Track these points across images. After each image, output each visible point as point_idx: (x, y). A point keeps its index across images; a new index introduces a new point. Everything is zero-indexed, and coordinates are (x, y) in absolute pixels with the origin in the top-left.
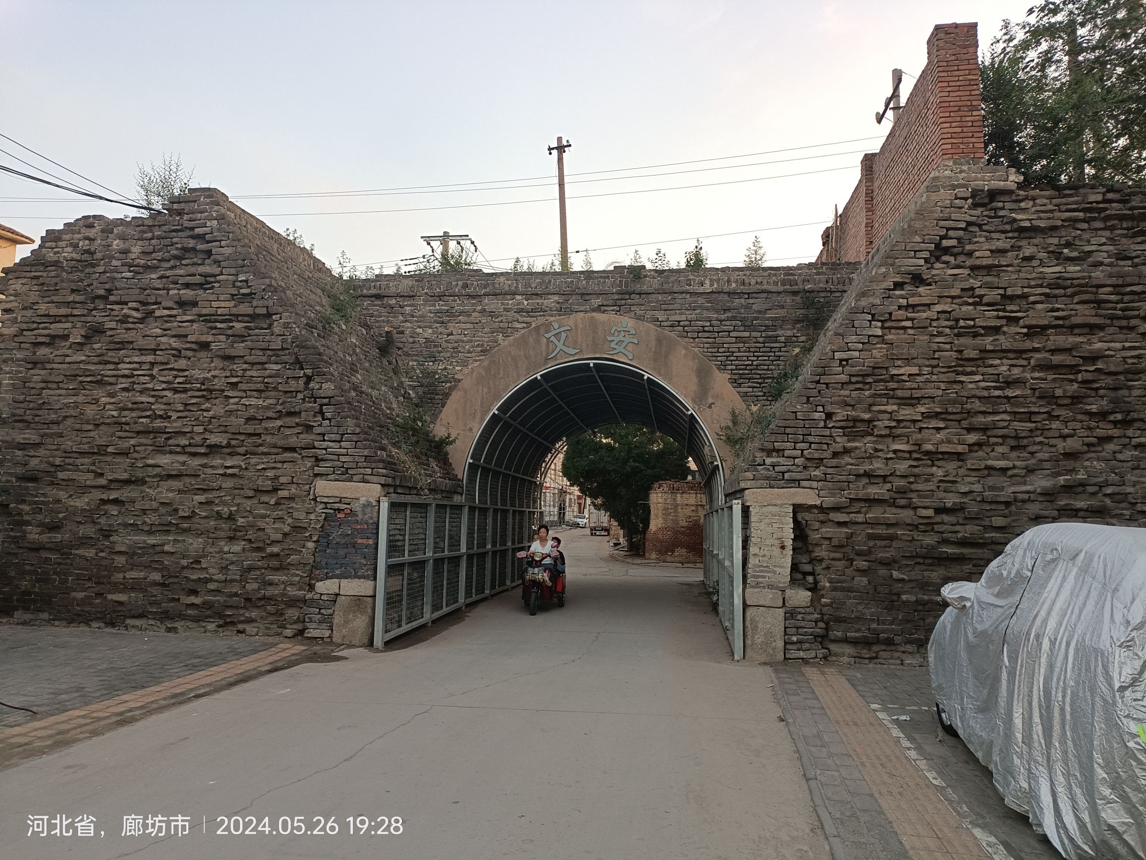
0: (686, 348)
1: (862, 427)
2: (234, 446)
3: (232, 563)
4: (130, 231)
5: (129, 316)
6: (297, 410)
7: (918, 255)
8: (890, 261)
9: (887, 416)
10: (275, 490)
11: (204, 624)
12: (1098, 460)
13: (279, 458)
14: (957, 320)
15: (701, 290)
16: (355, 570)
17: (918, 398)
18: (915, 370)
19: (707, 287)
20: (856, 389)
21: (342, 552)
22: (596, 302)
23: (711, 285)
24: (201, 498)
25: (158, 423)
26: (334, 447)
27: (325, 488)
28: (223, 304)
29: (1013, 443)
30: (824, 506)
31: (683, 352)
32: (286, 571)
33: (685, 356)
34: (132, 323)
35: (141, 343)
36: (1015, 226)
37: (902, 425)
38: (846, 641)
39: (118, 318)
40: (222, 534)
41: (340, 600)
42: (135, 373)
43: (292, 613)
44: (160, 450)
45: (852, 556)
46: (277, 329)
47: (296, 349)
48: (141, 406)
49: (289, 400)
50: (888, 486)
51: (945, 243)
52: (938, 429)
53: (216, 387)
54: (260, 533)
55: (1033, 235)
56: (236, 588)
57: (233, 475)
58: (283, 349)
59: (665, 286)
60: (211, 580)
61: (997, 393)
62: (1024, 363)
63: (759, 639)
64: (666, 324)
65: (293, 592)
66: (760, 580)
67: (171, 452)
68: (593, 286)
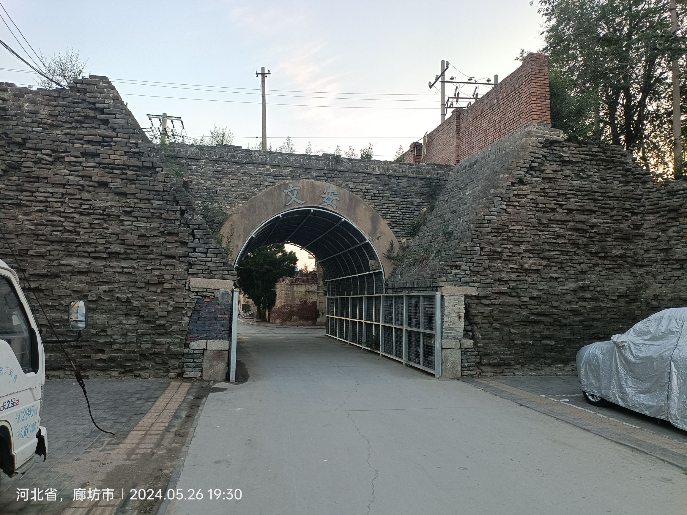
0: (365, 205)
1: (496, 256)
2: (129, 254)
3: (129, 331)
4: (39, 99)
5: (43, 159)
6: (176, 232)
7: (522, 169)
8: (510, 171)
9: (508, 250)
10: (161, 283)
11: (109, 372)
12: (593, 274)
13: (163, 262)
14: (538, 204)
15: (374, 172)
16: (216, 334)
17: (521, 242)
18: (520, 228)
19: (377, 171)
20: (494, 236)
21: (207, 323)
22: (315, 174)
23: (379, 170)
24: (106, 288)
25: (66, 236)
26: (202, 257)
27: (196, 282)
28: (119, 158)
29: (559, 265)
30: (480, 296)
31: (364, 207)
32: (169, 336)
33: (365, 209)
34: (46, 164)
35: (53, 179)
36: (562, 159)
37: (514, 255)
38: (490, 365)
39: (33, 160)
40: (120, 312)
41: (207, 353)
42: (49, 200)
43: (174, 362)
44: (70, 254)
45: (492, 321)
46: (160, 178)
47: (174, 192)
48: (55, 223)
49: (169, 225)
50: (508, 286)
51: (534, 165)
52: (530, 258)
53: (114, 213)
54: (150, 311)
55: (568, 164)
56: (133, 348)
57: (129, 273)
58: (164, 191)
59: (354, 168)
60: (115, 343)
61: (554, 241)
62: (565, 227)
63: (449, 366)
64: (354, 190)
65: (174, 349)
66: (449, 335)
67: (79, 256)
68: (313, 164)
